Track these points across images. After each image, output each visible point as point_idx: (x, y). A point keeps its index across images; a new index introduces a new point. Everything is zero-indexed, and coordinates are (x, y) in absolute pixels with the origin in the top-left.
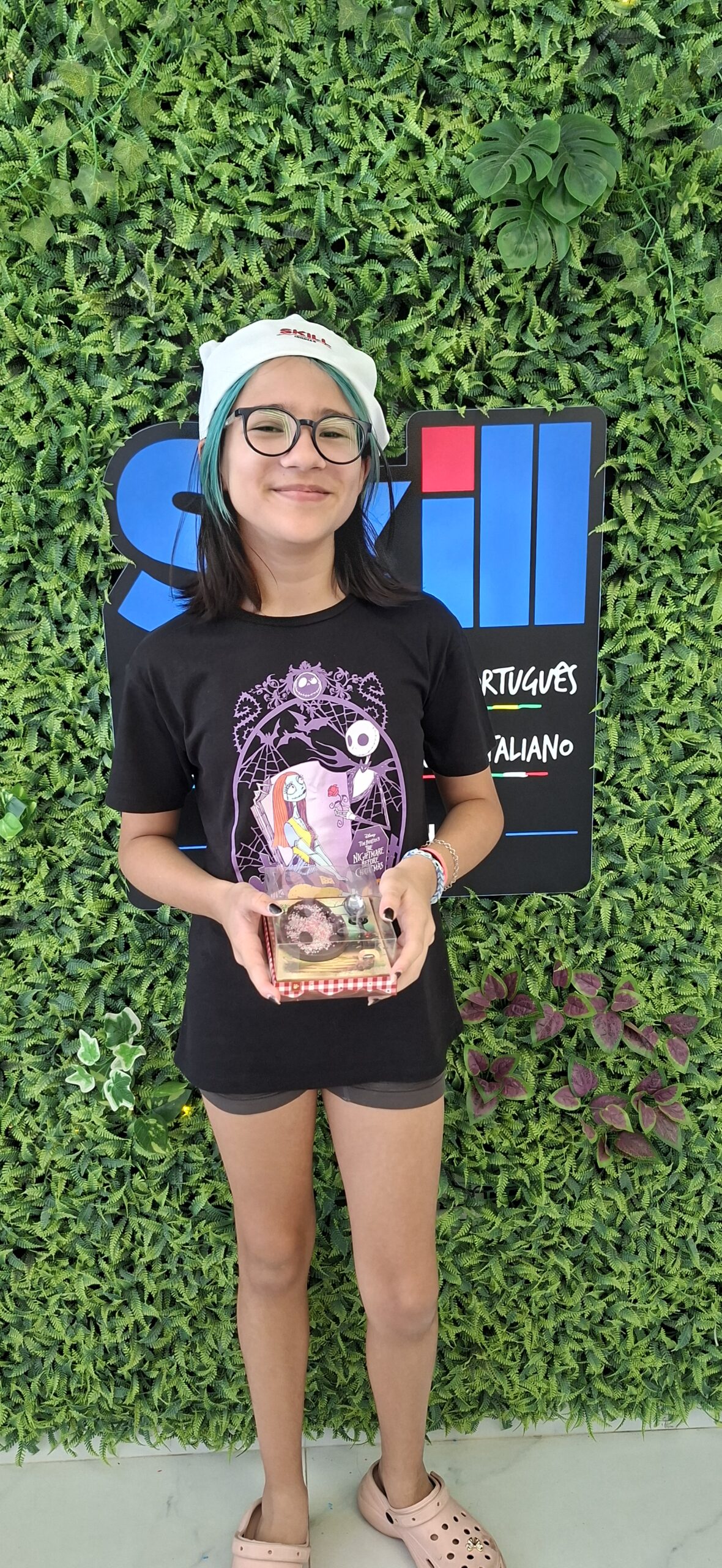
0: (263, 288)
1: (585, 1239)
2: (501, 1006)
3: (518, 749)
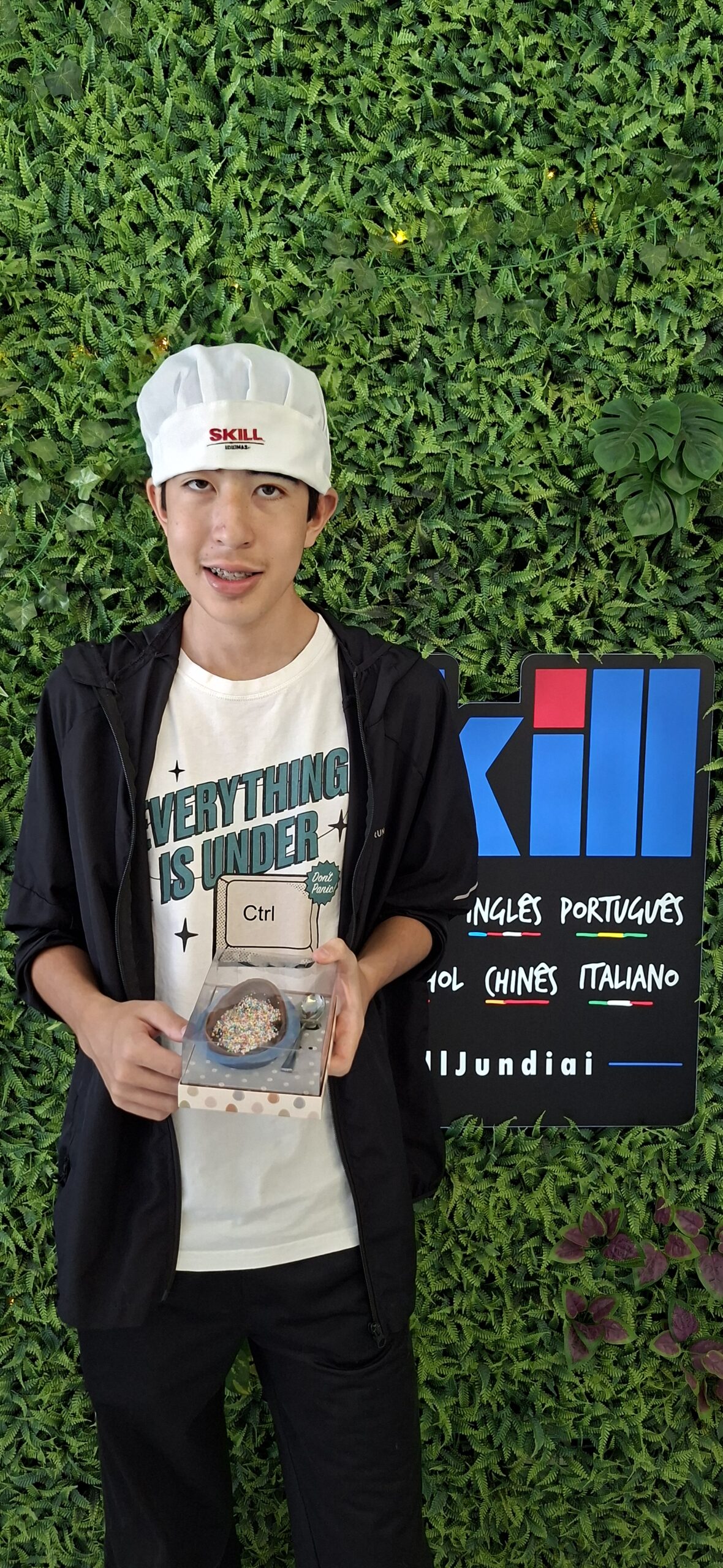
0: (389, 540)
1: (680, 1493)
2: (599, 1243)
3: (623, 977)
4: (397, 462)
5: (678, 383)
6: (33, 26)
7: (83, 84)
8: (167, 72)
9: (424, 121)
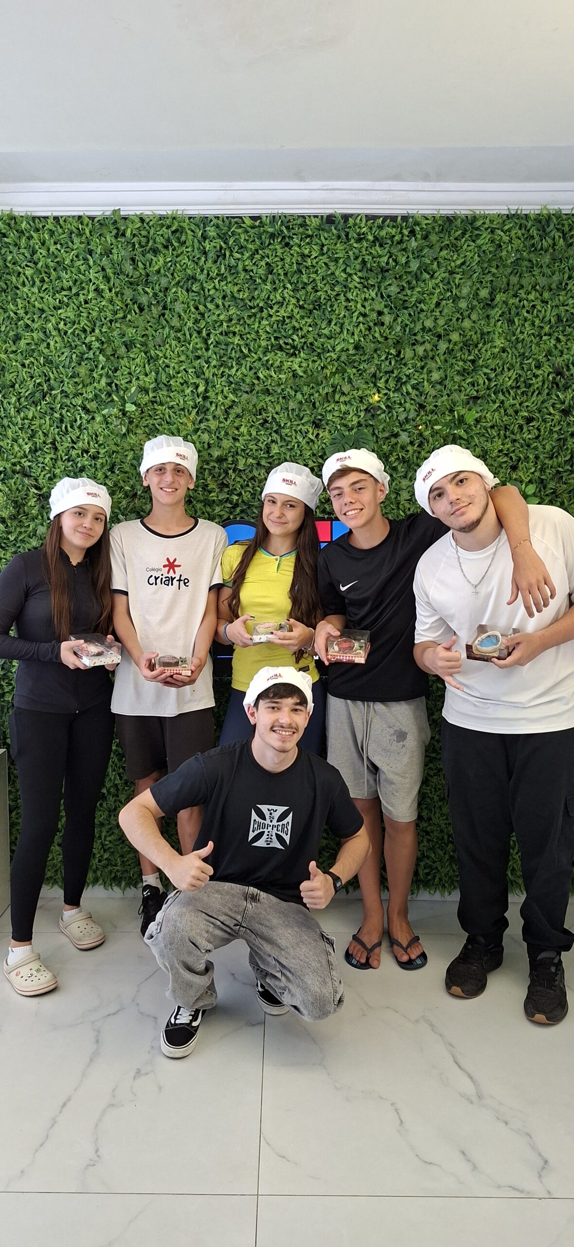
4: (266, 456)
5: (358, 426)
6: (150, 324)
7: (164, 342)
8: (191, 336)
9: (272, 347)
